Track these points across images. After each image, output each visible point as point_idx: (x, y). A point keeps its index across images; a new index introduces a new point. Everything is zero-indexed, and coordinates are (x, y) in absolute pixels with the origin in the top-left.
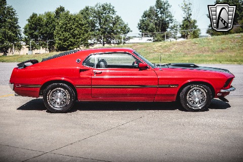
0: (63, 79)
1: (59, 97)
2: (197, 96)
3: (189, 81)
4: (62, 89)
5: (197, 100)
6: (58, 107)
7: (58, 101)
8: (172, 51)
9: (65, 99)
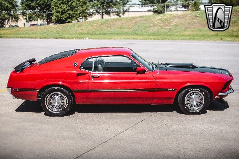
0: (60, 83)
1: (57, 101)
2: (195, 99)
3: (188, 84)
4: (59, 93)
5: (195, 103)
6: (56, 110)
7: (56, 104)
8: (172, 25)
9: (63, 102)
